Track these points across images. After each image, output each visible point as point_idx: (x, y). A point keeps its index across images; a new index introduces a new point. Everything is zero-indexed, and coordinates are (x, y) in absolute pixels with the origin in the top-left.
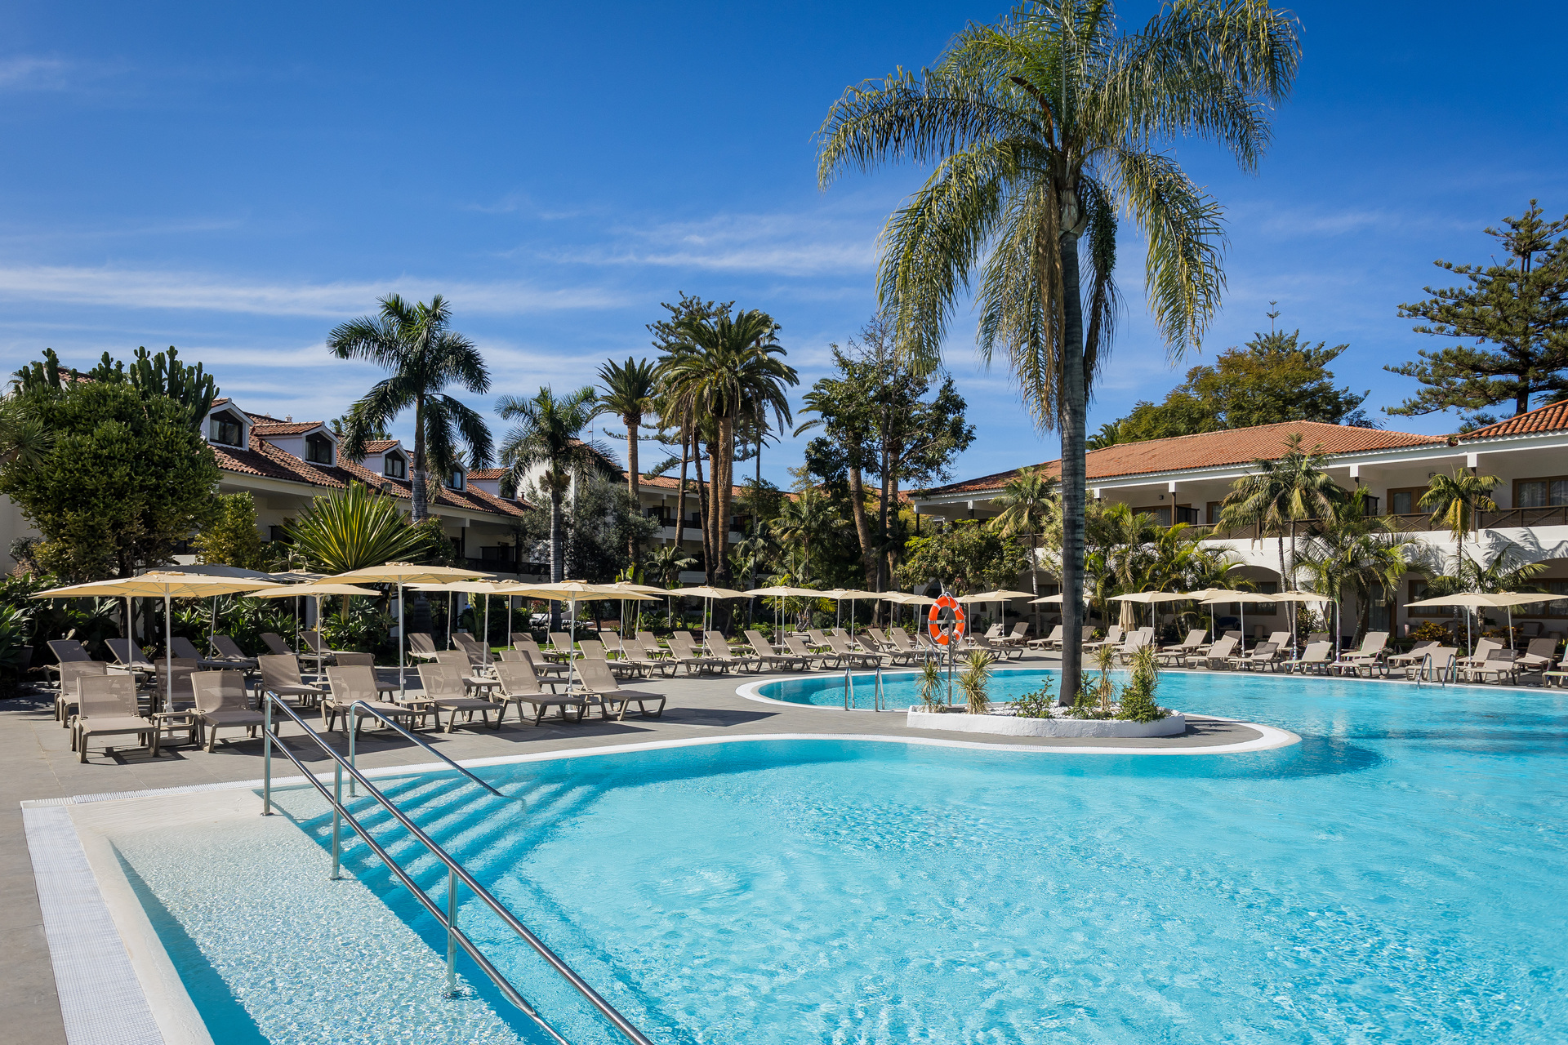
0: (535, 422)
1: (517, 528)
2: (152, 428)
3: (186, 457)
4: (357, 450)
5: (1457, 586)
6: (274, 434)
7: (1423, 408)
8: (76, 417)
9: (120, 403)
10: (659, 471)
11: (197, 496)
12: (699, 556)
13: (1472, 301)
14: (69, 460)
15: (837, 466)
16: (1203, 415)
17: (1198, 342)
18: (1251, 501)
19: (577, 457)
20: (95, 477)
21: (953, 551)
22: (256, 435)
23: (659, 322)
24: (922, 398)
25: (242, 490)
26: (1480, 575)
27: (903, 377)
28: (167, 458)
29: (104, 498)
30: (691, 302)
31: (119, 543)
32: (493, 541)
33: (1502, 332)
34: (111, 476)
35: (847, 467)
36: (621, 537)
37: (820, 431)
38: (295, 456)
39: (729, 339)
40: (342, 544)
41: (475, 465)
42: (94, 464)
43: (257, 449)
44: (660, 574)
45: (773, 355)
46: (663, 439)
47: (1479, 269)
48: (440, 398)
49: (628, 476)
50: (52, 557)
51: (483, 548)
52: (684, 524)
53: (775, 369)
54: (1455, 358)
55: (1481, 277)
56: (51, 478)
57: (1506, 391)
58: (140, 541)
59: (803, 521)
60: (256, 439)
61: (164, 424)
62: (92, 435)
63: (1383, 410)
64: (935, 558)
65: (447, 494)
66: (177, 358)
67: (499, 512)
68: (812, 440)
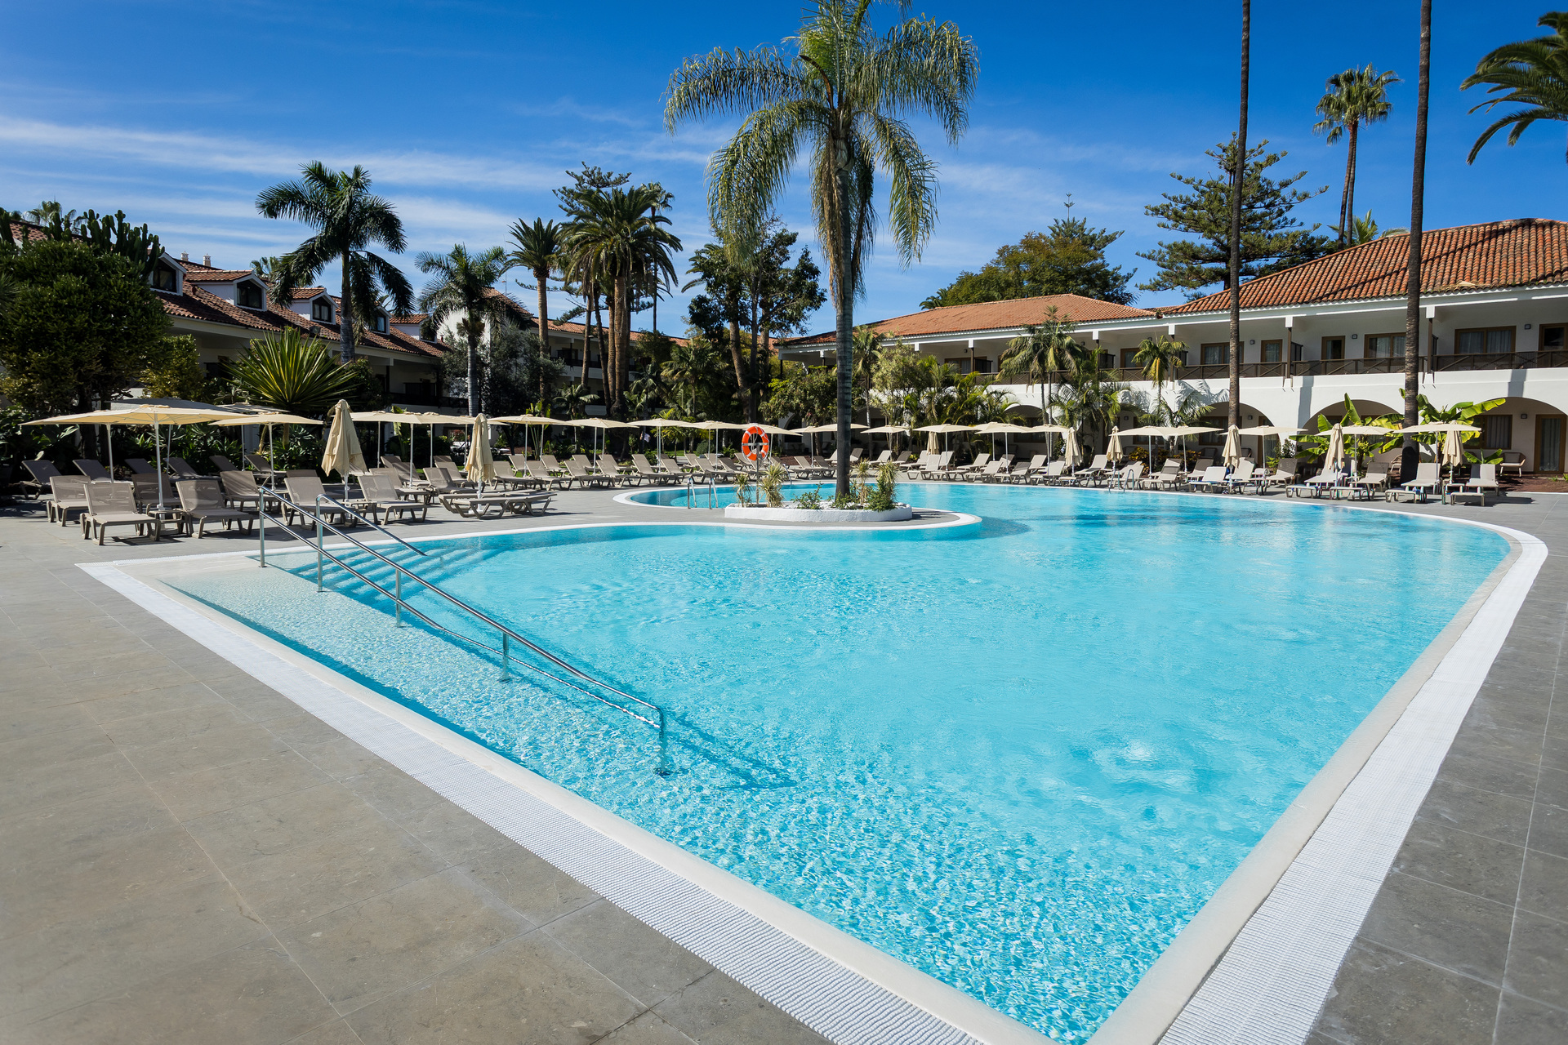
0: (452, 275)
1: (436, 366)
2: (107, 282)
3: (139, 307)
4: (285, 296)
5: (1156, 421)
6: (206, 281)
7: (1163, 286)
8: (34, 270)
9: (75, 259)
10: (567, 318)
11: (149, 340)
12: (600, 393)
13: (1195, 206)
14: (31, 307)
15: (715, 319)
16: (1009, 284)
17: (919, 255)
18: (1019, 358)
19: (490, 308)
20: (57, 323)
21: (805, 391)
22: (188, 281)
23: (564, 188)
24: (785, 265)
25: (185, 332)
26: (1172, 415)
27: (769, 247)
28: (121, 307)
29: (66, 340)
30: (593, 172)
31: (79, 379)
32: (416, 378)
33: (1211, 232)
34: (71, 322)
35: (724, 320)
36: (531, 376)
37: (701, 290)
38: (230, 301)
39: (622, 210)
40: (279, 380)
41: (398, 314)
42: (55, 312)
43: (191, 294)
44: (566, 408)
45: (659, 225)
46: (570, 291)
47: (1201, 182)
48: (363, 254)
49: (539, 322)
50: (18, 390)
51: (406, 384)
52: (590, 364)
53: (661, 236)
54: (1182, 249)
55: (1202, 187)
56: (15, 323)
57: (1216, 276)
58: (98, 376)
59: (690, 364)
60: (189, 284)
61: (118, 278)
62: (52, 287)
63: (1136, 286)
64: (791, 396)
65: (370, 336)
66: (125, 221)
67: (422, 353)
68: (695, 297)
